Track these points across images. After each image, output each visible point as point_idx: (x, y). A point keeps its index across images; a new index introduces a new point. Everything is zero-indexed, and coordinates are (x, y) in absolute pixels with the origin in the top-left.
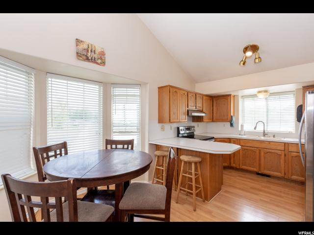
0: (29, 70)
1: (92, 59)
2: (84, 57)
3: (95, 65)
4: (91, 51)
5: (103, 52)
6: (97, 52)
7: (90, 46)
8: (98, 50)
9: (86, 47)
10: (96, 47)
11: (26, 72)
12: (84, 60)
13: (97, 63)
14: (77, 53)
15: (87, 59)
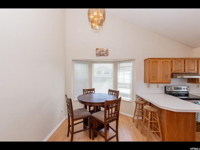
0: (86, 63)
1: (102, 55)
2: (99, 55)
3: (104, 57)
4: (102, 51)
5: (107, 50)
6: (104, 51)
7: (101, 49)
8: (105, 50)
9: (99, 50)
10: (104, 49)
11: (86, 64)
12: (99, 56)
13: (105, 56)
14: (96, 54)
15: (101, 55)
